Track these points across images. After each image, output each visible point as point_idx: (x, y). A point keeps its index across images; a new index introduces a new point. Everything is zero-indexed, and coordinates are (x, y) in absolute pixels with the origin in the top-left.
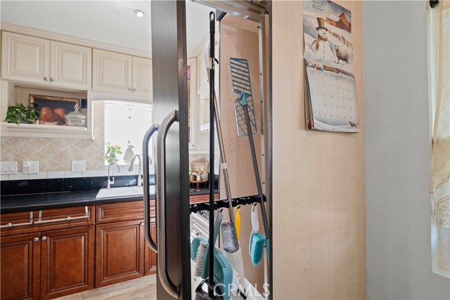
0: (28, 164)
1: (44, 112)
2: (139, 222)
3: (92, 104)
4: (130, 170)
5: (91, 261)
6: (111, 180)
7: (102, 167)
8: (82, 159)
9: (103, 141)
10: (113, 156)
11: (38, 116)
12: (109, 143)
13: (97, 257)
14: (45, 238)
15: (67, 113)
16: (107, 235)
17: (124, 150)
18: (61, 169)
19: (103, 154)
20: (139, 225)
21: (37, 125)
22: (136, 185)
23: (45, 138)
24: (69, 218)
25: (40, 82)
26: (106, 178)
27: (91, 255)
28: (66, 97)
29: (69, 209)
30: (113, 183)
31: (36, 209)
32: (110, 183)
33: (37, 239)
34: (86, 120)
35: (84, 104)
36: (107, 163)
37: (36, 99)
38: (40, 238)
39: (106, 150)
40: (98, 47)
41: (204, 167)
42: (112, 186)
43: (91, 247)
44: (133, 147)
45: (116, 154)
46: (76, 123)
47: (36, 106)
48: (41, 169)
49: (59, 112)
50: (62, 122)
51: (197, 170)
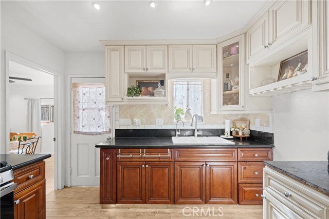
0: (136, 120)
1: (143, 89)
2: (201, 164)
3: (168, 82)
4: (191, 126)
5: (172, 185)
6: (178, 132)
7: (172, 123)
8: (161, 118)
9: (173, 106)
10: (178, 116)
11: (140, 91)
12: (176, 107)
13: (176, 184)
14: (147, 166)
15: (154, 89)
16: (181, 170)
17: (185, 110)
18: (150, 124)
19: (173, 114)
20: (203, 165)
21: (140, 97)
23: (143, 105)
24: (159, 156)
25: (141, 71)
26: (175, 130)
27: (172, 181)
28: (153, 80)
29: (159, 150)
30: (179, 133)
31: (143, 148)
32: (178, 133)
33: (143, 166)
34: (165, 92)
35: (162, 83)
36: (175, 120)
37: (139, 83)
38: (145, 166)
39: (175, 111)
40: (171, 43)
41: (245, 124)
42: (179, 136)
43: (172, 176)
44: (190, 109)
45: (180, 115)
46: (159, 94)
47: (139, 86)
48: (141, 123)
49: (150, 89)
50: (152, 95)
51: (238, 127)
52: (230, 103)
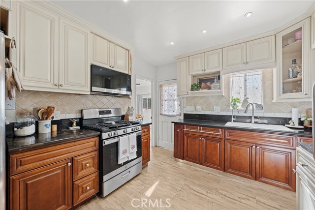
0: (198, 107)
1: (203, 85)
3: (223, 77)
4: (245, 112)
5: (223, 157)
6: (234, 118)
7: (228, 110)
8: (218, 106)
9: (229, 96)
10: (235, 104)
11: (200, 86)
12: (233, 97)
13: (226, 156)
14: (203, 139)
15: (211, 84)
16: (231, 147)
17: (242, 100)
18: (209, 110)
19: (229, 103)
20: (252, 146)
21: (200, 91)
22: (251, 122)
23: (204, 96)
24: (212, 133)
25: (201, 72)
26: (231, 117)
27: (223, 154)
28: (211, 77)
29: (212, 129)
30: (235, 119)
31: (200, 126)
32: (233, 119)
33: (200, 138)
34: (220, 86)
35: (219, 77)
36: (231, 108)
37: (200, 80)
38: (202, 138)
39: (231, 101)
40: (225, 46)
42: (234, 121)
43: (223, 150)
44: (248, 98)
45: (237, 103)
46: (215, 88)
47: (200, 83)
48: (202, 110)
49: (208, 84)
50: (209, 88)
52: (294, 91)
